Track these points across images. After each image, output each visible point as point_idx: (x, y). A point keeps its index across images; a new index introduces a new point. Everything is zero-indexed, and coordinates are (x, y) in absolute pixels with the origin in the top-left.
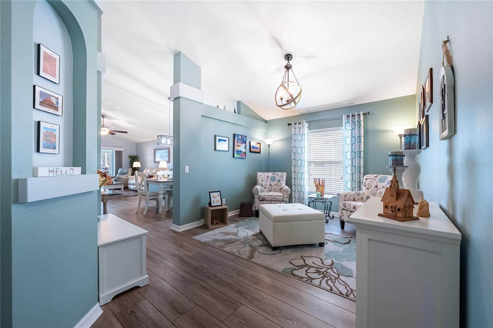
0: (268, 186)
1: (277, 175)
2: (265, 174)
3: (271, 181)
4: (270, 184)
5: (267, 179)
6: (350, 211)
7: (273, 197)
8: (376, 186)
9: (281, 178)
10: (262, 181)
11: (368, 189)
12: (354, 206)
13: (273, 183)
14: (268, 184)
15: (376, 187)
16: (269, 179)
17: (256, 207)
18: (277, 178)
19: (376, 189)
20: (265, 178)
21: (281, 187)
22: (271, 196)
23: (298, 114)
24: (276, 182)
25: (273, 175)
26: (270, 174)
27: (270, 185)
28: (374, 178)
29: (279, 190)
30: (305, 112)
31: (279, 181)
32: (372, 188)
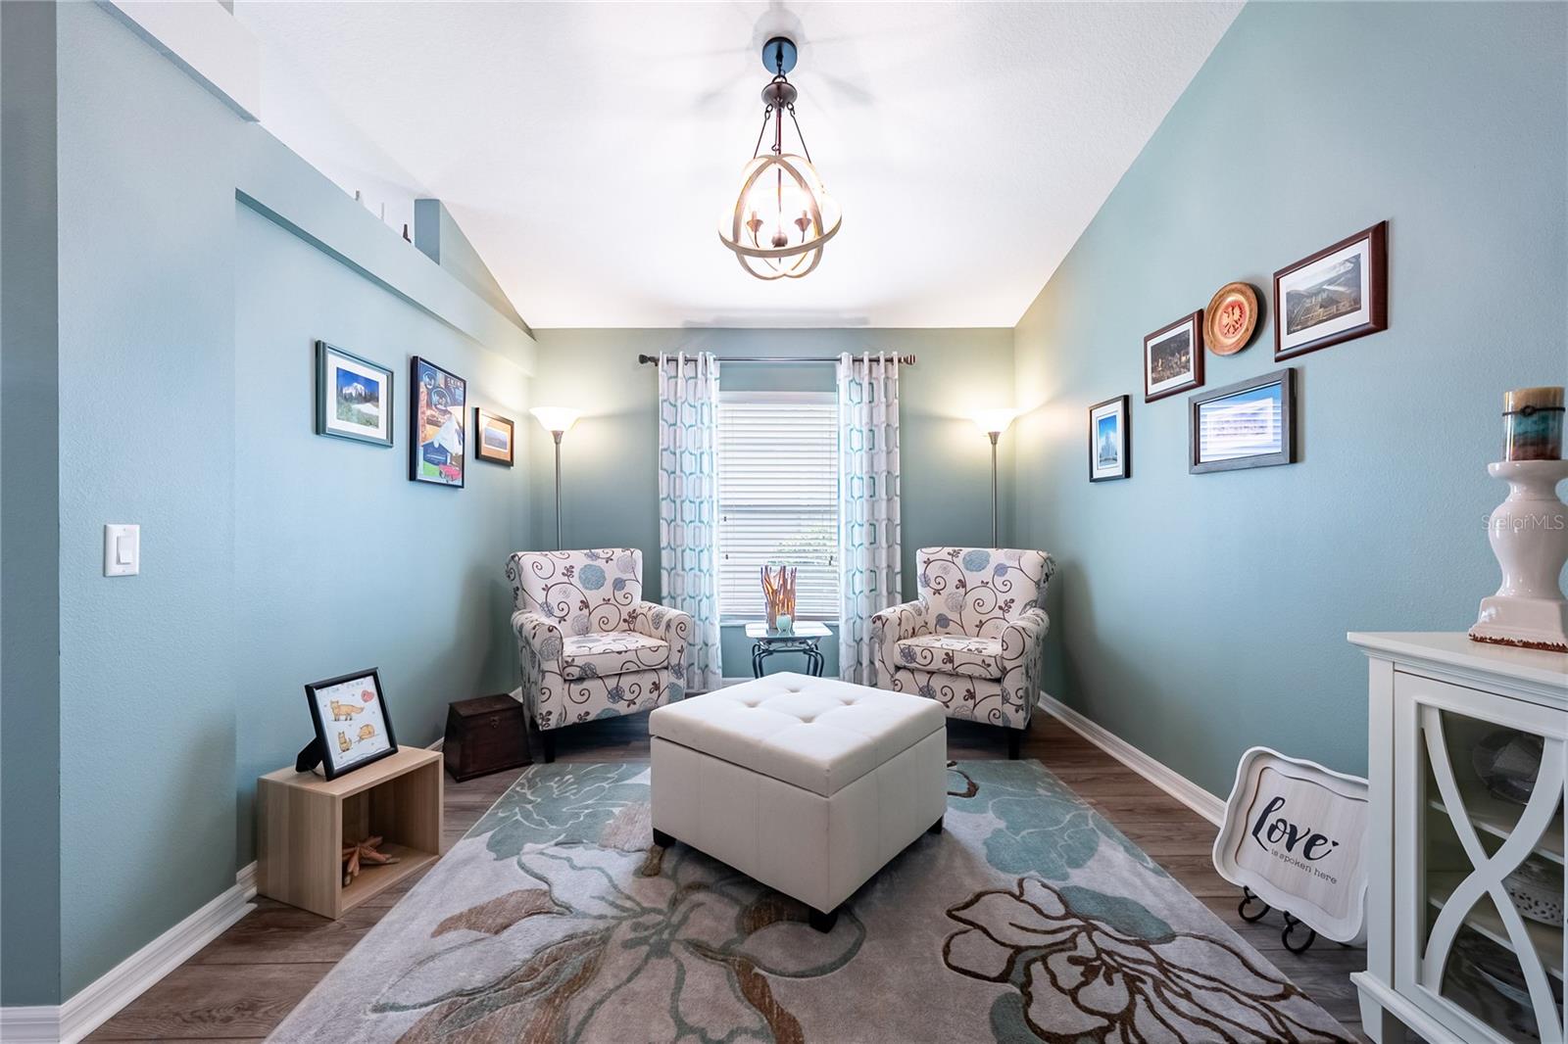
0: (575, 611)
1: (608, 560)
2: (555, 560)
3: (586, 588)
4: (582, 602)
5: (565, 579)
6: (928, 673)
7: (625, 657)
8: (960, 581)
9: (624, 571)
10: (547, 589)
11: (937, 592)
12: (947, 654)
13: (594, 597)
14: (575, 602)
15: (962, 584)
16: (575, 580)
17: (549, 713)
18: (612, 572)
19: (962, 591)
20: (559, 577)
21: (630, 608)
22: (620, 653)
23: (677, 324)
24: (606, 591)
25: (589, 562)
26: (578, 558)
27: (585, 604)
28: (949, 558)
29: (625, 621)
30: (706, 319)
31: (619, 584)
32: (951, 588)
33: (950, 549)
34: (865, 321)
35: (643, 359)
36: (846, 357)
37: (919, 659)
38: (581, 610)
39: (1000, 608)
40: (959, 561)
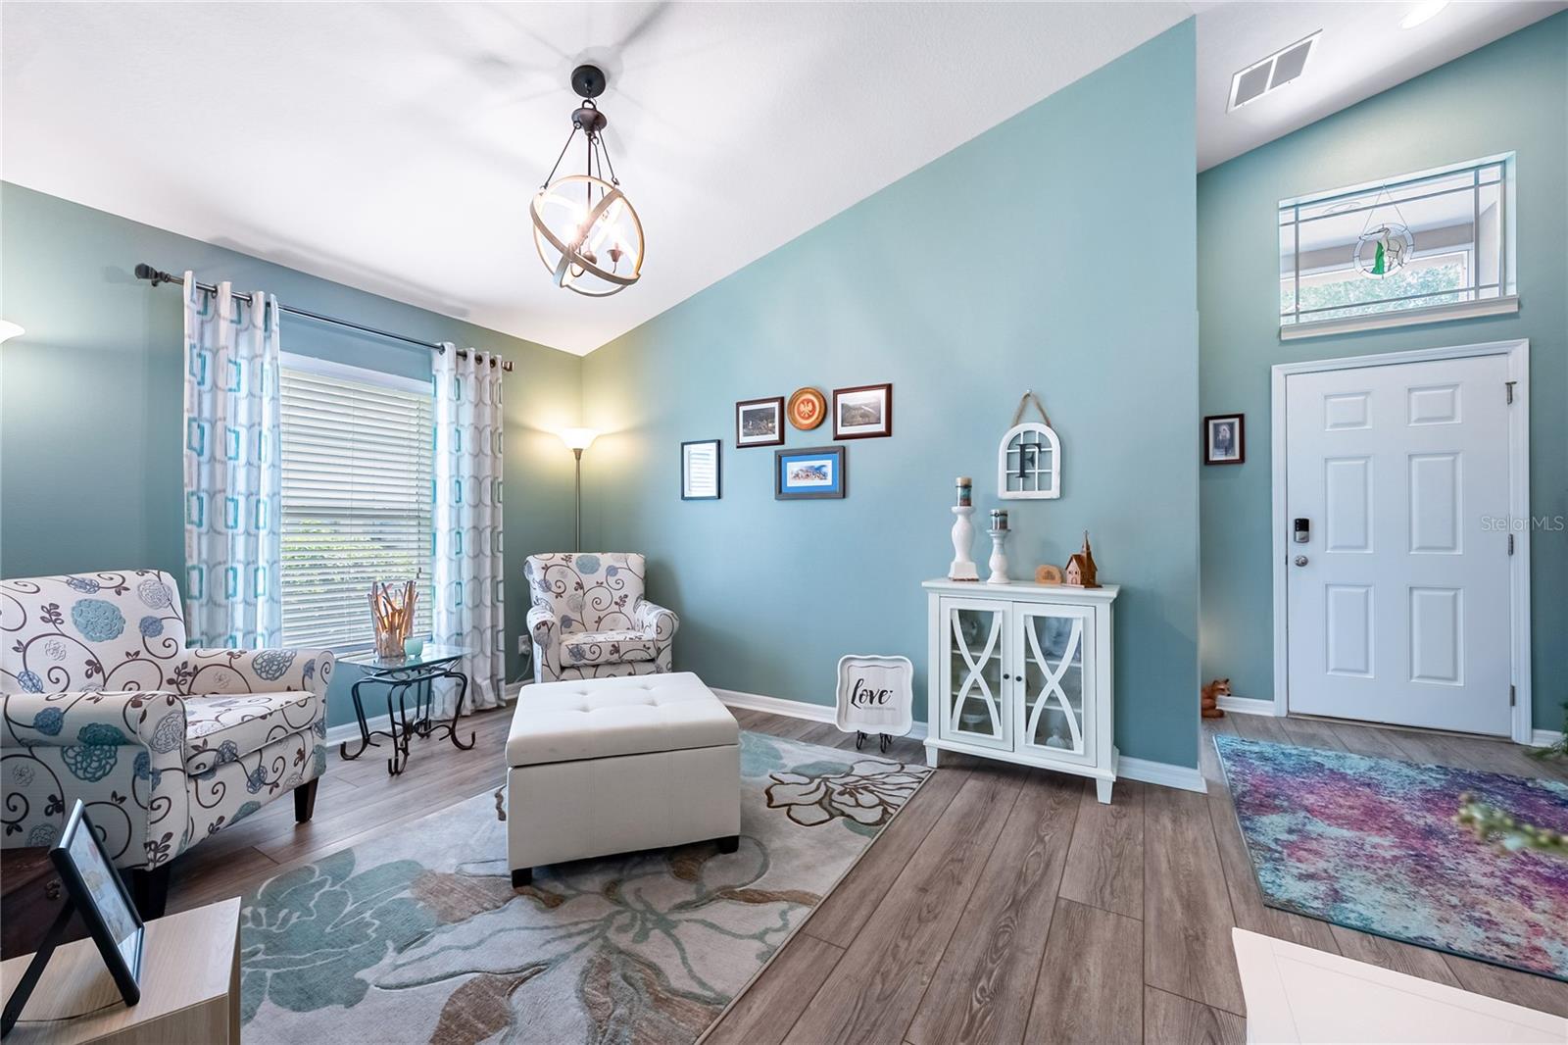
0: (78, 680)
1: (119, 590)
2: (23, 599)
3: (93, 639)
4: (89, 663)
5: (50, 628)
6: (593, 666)
8: (577, 583)
9: (156, 606)
10: (21, 648)
11: (559, 595)
12: (613, 646)
13: (109, 653)
14: (75, 666)
15: (580, 586)
16: (67, 627)
17: (169, 836)
18: (133, 609)
19: (581, 592)
20: (36, 626)
21: (178, 661)
22: (264, 717)
23: (203, 234)
24: (130, 638)
25: (81, 595)
26: (56, 589)
27: (95, 666)
28: (564, 563)
29: (172, 682)
30: (260, 246)
31: (151, 627)
32: (570, 590)
33: (562, 555)
34: (464, 312)
35: (144, 271)
36: (450, 347)
37: (588, 655)
38: (89, 676)
39: (616, 603)
40: (573, 565)
